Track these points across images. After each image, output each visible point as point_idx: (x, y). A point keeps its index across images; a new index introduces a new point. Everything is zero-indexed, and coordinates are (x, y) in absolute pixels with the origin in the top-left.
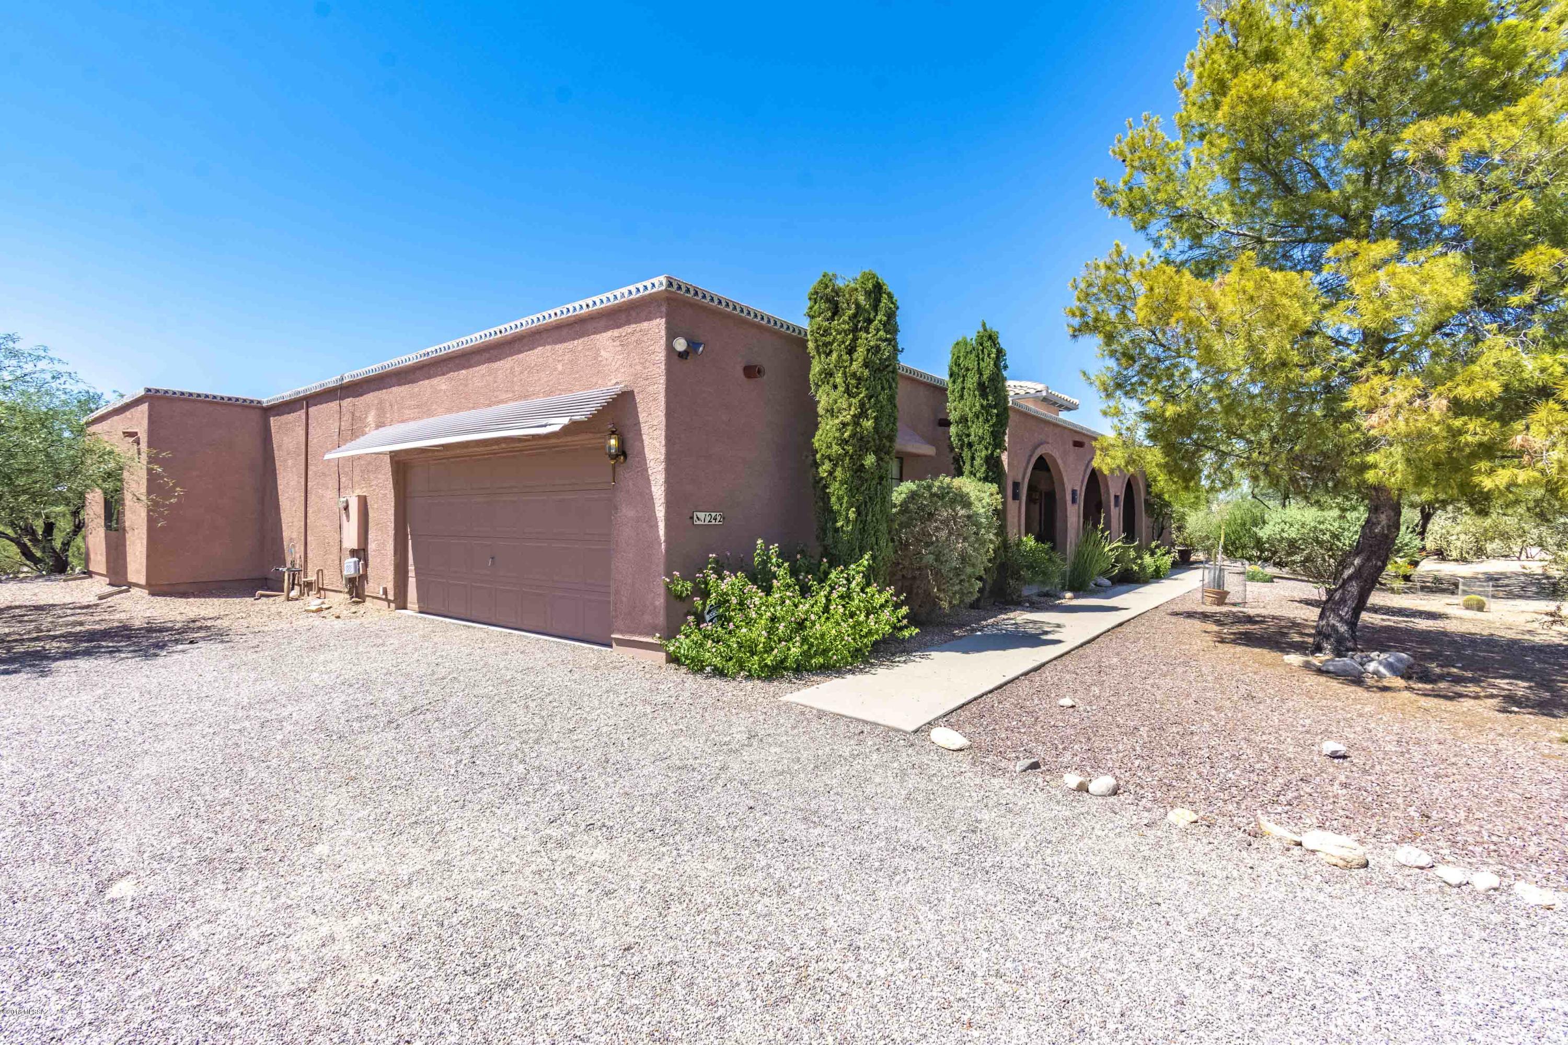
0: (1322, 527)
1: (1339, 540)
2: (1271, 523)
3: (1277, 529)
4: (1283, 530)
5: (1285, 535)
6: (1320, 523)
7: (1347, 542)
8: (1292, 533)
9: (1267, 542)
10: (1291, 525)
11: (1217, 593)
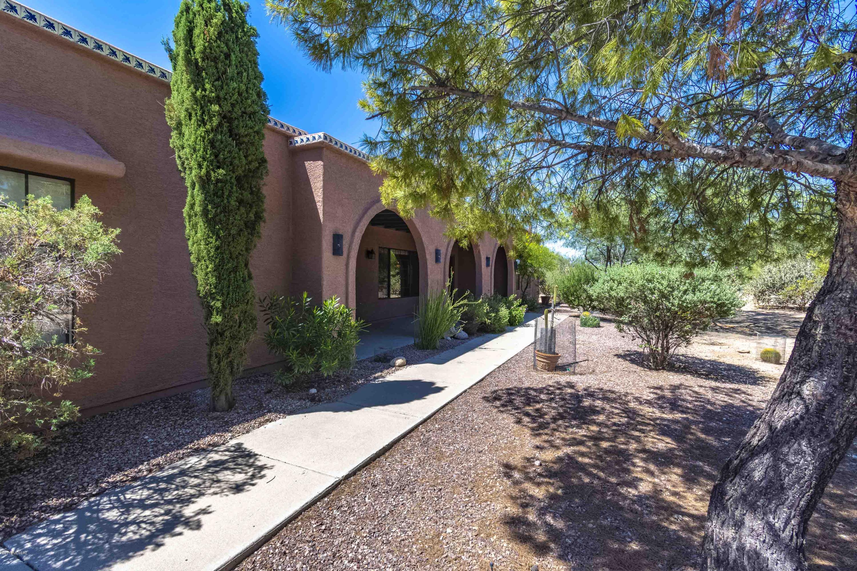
0: (651, 285)
1: (668, 300)
2: (601, 281)
3: (606, 287)
4: (611, 289)
5: (613, 293)
6: (649, 281)
7: (676, 302)
8: (620, 292)
9: (596, 300)
10: (620, 283)
11: (547, 358)
